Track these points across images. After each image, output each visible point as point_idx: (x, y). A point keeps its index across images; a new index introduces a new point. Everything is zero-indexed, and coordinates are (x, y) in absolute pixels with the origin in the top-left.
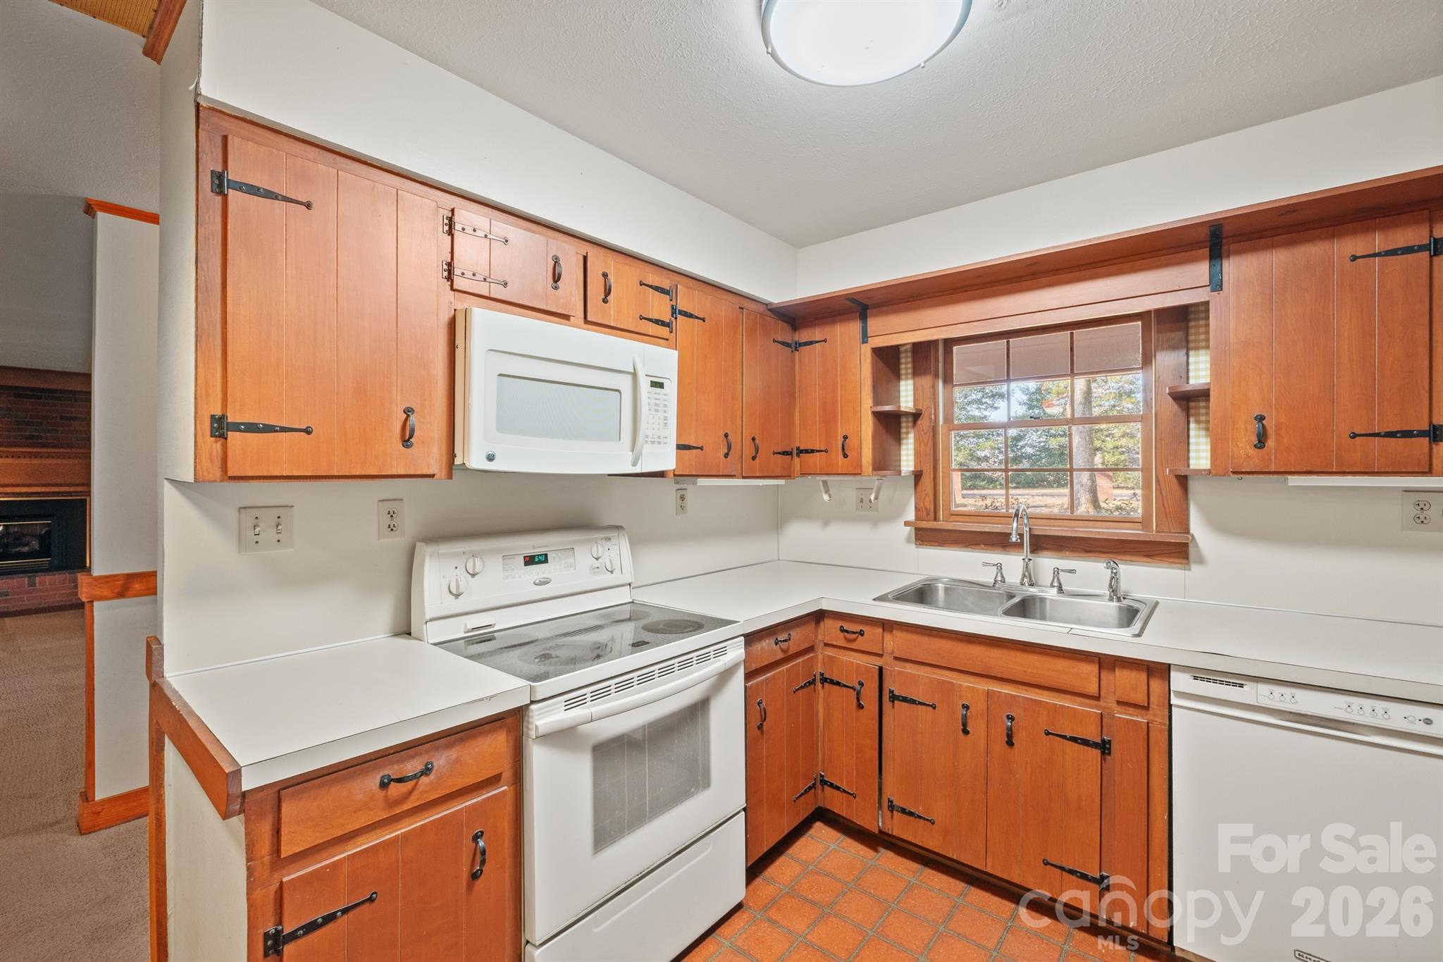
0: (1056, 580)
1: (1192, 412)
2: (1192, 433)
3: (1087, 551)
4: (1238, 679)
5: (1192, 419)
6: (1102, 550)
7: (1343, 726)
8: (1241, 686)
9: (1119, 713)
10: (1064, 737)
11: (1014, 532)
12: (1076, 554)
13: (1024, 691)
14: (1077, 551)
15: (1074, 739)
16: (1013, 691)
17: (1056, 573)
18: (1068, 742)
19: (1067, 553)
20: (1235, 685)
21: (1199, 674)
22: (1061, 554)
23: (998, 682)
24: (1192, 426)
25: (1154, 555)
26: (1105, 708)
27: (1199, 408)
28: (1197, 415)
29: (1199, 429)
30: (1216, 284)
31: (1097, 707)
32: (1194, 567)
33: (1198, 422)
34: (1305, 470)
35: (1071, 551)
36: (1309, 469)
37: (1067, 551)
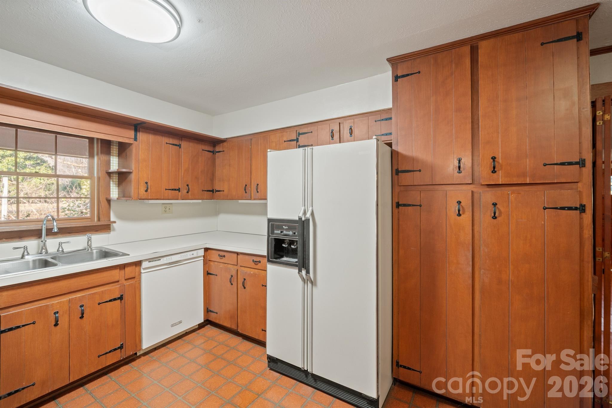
0: (60, 247)
1: (111, 177)
2: (111, 185)
3: (69, 233)
4: (158, 258)
5: (111, 180)
6: (78, 231)
7: (178, 262)
8: (160, 260)
9: (126, 283)
10: (107, 302)
11: (55, 227)
12: (64, 235)
13: (88, 292)
14: (64, 234)
15: (110, 301)
16: (83, 294)
17: (60, 244)
18: (109, 303)
19: (60, 235)
20: (159, 260)
21: (150, 260)
22: (56, 236)
23: (74, 293)
24: (111, 183)
25: (98, 230)
26: (121, 284)
27: (113, 176)
28: (113, 179)
29: (113, 184)
30: (136, 139)
31: (118, 285)
32: (112, 233)
33: (113, 181)
34: (156, 198)
35: (61, 234)
36: (157, 198)
37: (59, 234)
